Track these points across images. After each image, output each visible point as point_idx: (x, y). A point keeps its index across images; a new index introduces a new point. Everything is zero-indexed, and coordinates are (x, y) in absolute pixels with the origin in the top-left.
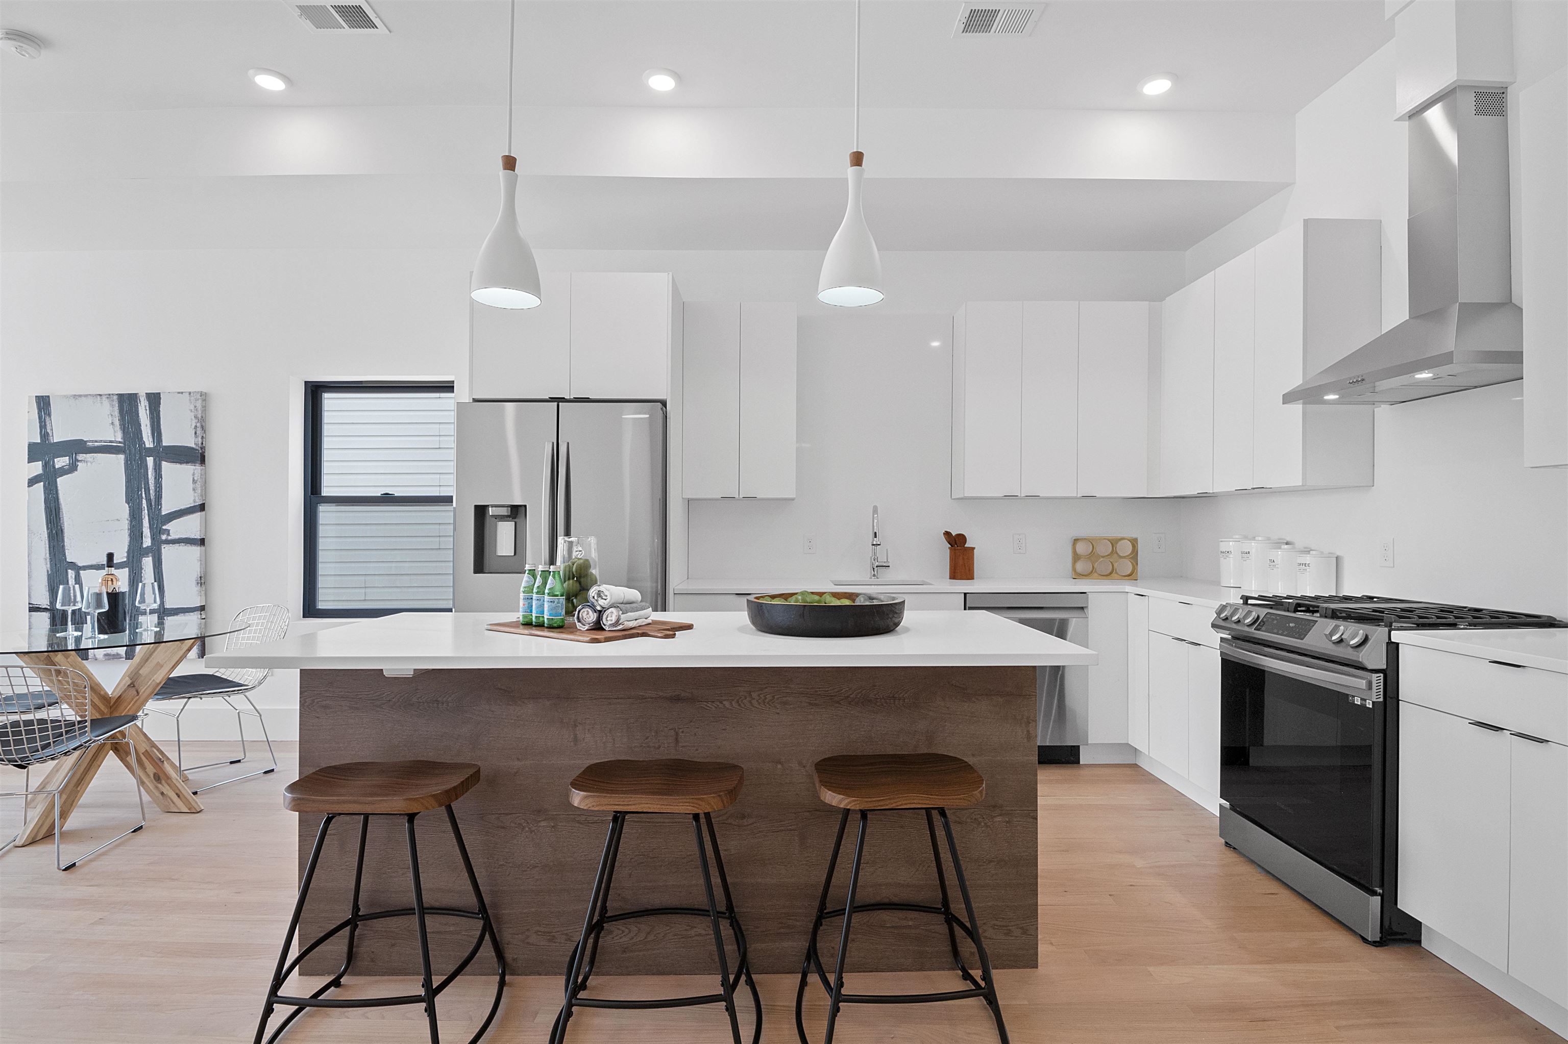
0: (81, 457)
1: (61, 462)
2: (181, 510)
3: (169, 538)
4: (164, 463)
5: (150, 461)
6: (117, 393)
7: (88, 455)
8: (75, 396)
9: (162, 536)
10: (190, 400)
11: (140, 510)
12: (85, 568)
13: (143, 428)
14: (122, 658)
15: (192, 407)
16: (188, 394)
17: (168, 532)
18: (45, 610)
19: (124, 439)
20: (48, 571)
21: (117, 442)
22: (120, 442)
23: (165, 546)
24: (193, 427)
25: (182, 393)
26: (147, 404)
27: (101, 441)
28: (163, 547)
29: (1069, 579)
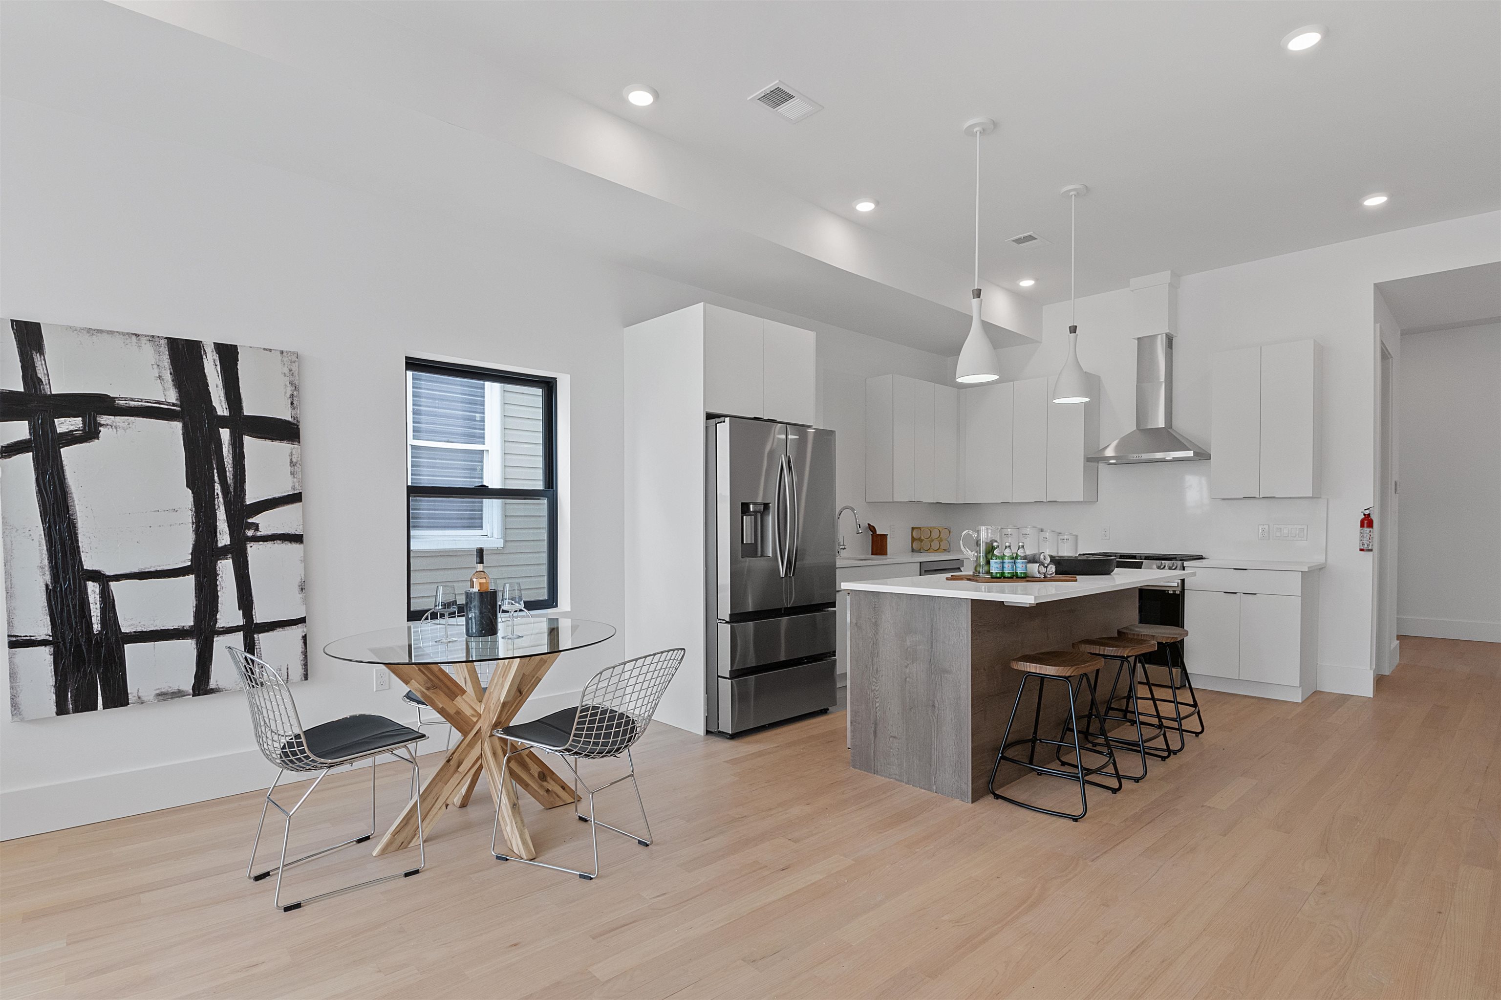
0: (104, 419)
1: (65, 425)
2: (274, 499)
3: (259, 534)
4: (247, 439)
5: (225, 434)
6: (165, 336)
7: (118, 419)
8: (89, 330)
9: (247, 531)
10: (282, 361)
11: (212, 497)
12: (118, 578)
13: (212, 388)
14: (189, 695)
15: (286, 371)
16: (279, 353)
17: (256, 527)
18: (43, 643)
19: (181, 401)
20: (47, 586)
21: (169, 404)
22: (174, 405)
23: (252, 544)
24: (288, 395)
25: (270, 350)
26: (216, 357)
27: (142, 400)
28: (248, 546)
29: (911, 553)
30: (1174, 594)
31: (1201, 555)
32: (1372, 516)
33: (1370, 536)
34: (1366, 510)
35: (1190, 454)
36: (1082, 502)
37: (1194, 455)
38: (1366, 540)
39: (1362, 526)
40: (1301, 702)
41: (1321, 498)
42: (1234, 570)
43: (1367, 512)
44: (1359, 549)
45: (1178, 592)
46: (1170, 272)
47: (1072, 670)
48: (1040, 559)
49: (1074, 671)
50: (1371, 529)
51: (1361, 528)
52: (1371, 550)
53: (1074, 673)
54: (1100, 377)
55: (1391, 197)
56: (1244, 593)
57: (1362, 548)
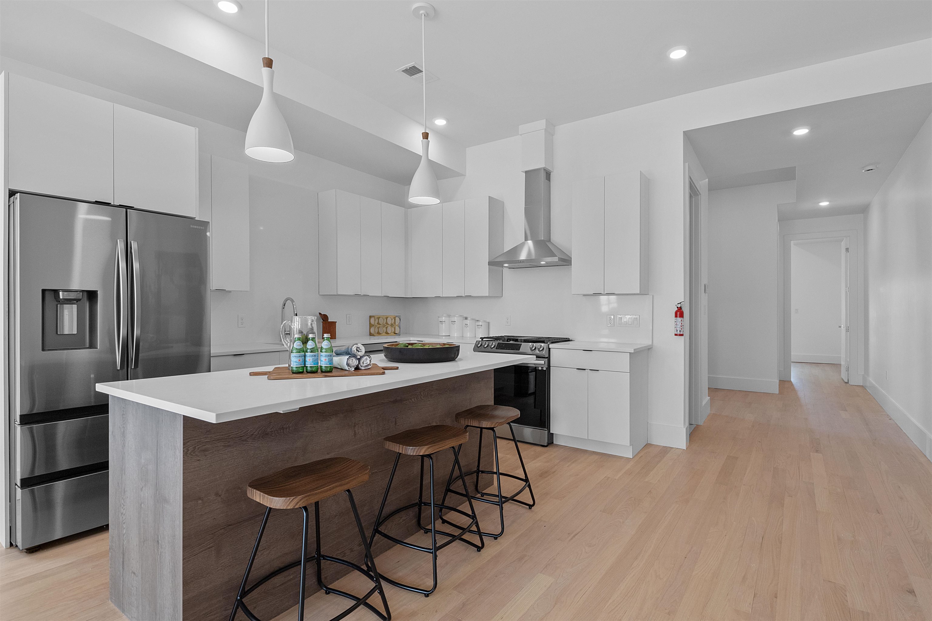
29: (369, 337)
30: (542, 370)
31: (569, 338)
32: (683, 309)
33: (682, 324)
34: (678, 304)
35: (555, 259)
36: (486, 297)
37: (558, 261)
38: (679, 327)
39: (676, 316)
40: (632, 458)
41: (648, 294)
42: (583, 351)
43: (679, 306)
44: (674, 335)
45: (545, 369)
46: (545, 120)
47: (296, 501)
48: (351, 351)
49: (301, 500)
50: (682, 319)
51: (675, 318)
52: (682, 335)
53: (299, 504)
54: (504, 202)
55: (689, 51)
56: (590, 370)
57: (676, 333)
